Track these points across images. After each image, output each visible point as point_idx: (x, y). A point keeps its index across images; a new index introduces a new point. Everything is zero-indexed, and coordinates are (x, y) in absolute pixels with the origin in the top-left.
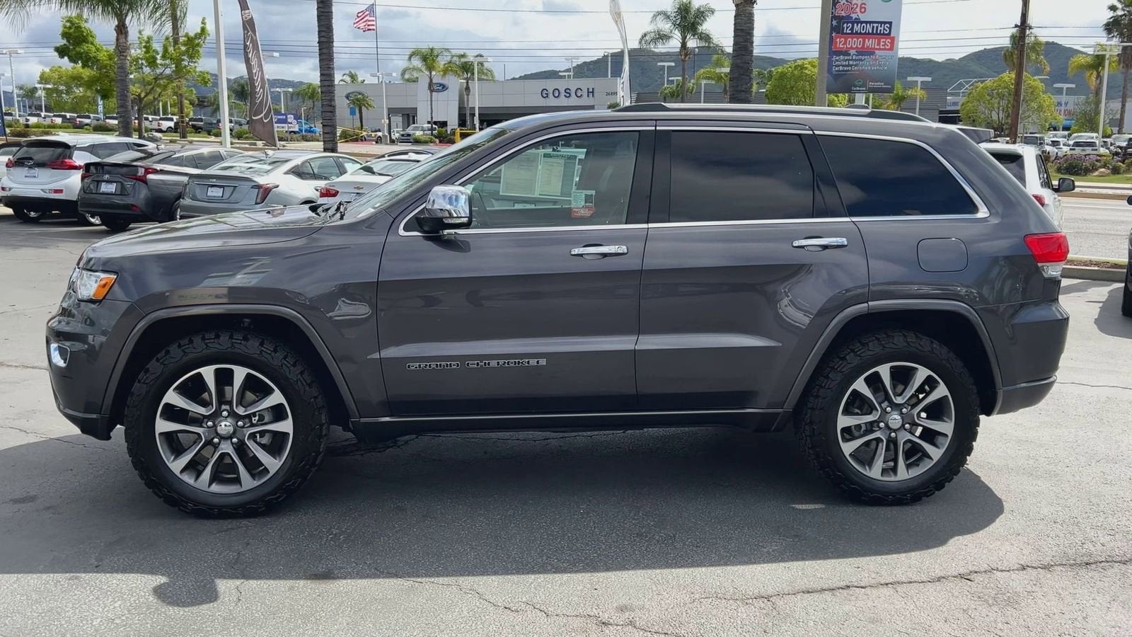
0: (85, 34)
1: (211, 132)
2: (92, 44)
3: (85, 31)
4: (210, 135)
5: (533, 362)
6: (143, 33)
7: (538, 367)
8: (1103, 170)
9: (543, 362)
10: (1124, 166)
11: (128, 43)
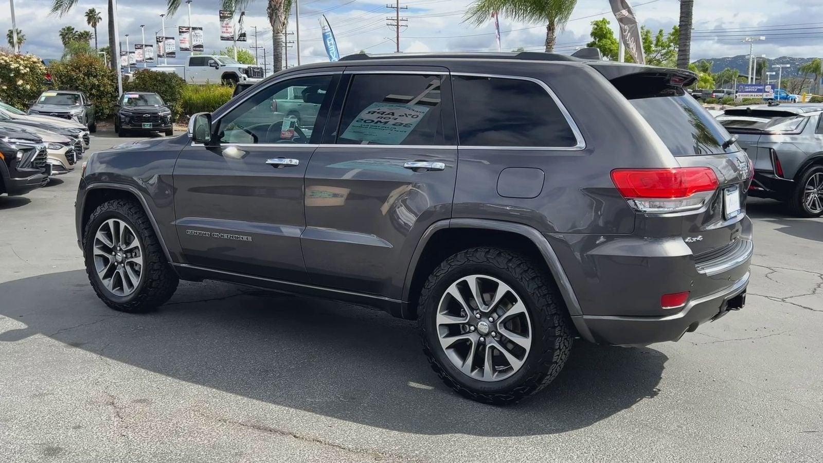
0: (605, 32)
1: (705, 99)
2: (609, 39)
3: (605, 30)
4: (704, 102)
5: (245, 238)
6: (644, 28)
7: (247, 242)
9: (250, 239)
11: (554, 37)
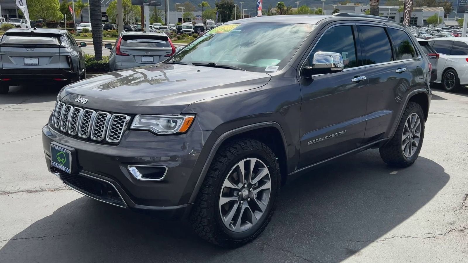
5: (343, 132)
8: (175, 38)
9: (346, 132)
10: (181, 36)
